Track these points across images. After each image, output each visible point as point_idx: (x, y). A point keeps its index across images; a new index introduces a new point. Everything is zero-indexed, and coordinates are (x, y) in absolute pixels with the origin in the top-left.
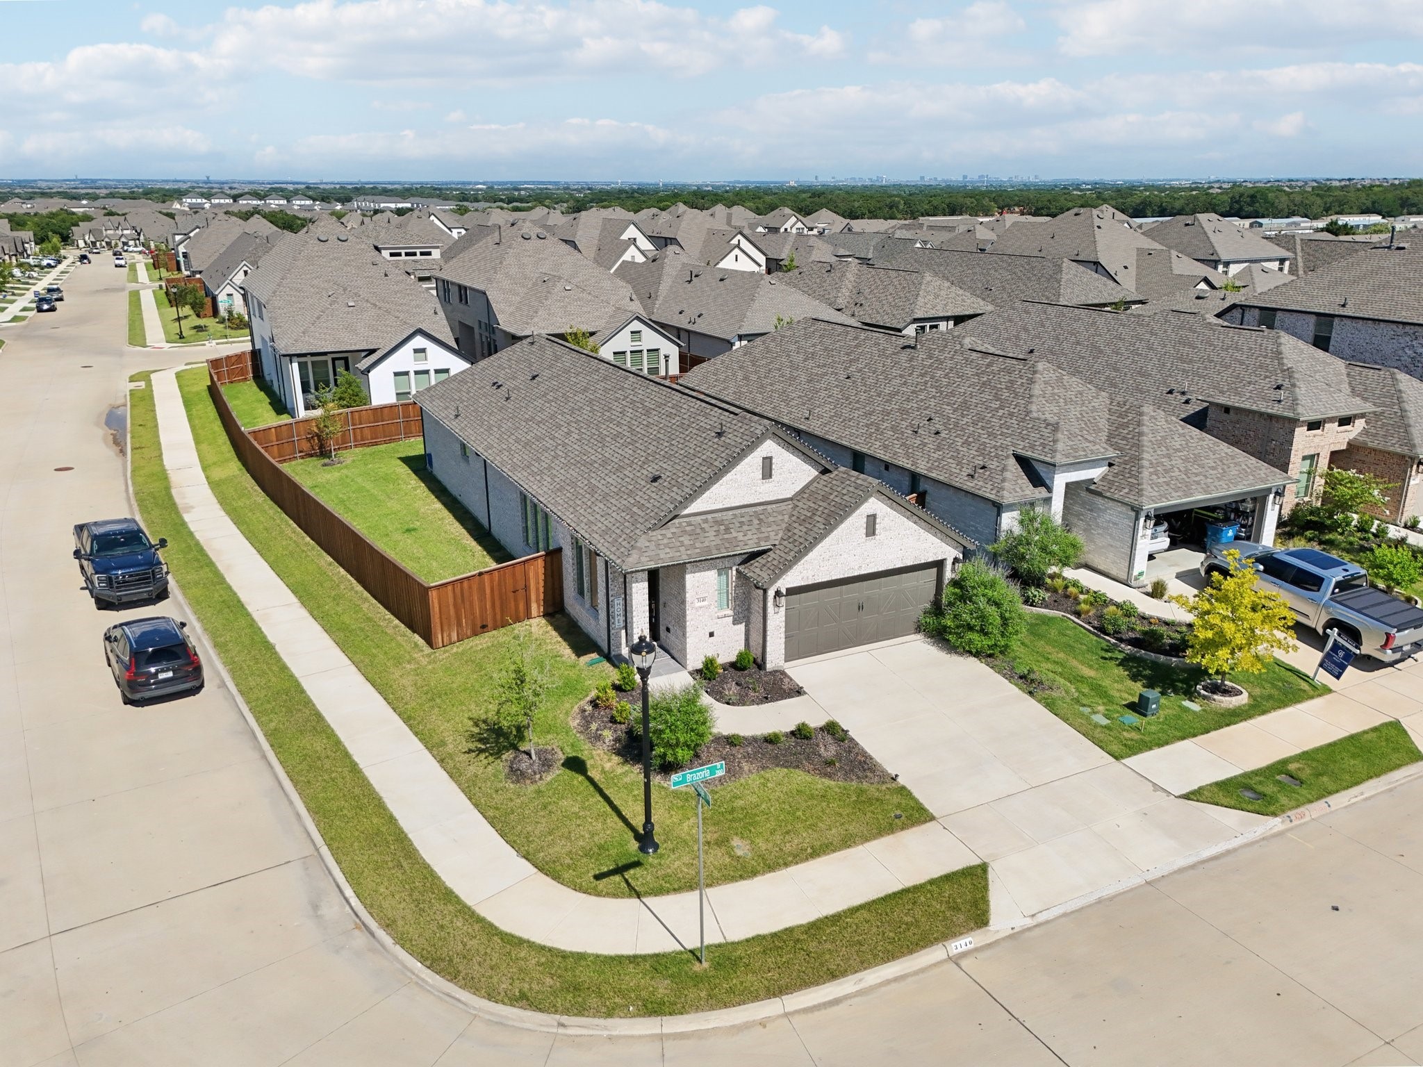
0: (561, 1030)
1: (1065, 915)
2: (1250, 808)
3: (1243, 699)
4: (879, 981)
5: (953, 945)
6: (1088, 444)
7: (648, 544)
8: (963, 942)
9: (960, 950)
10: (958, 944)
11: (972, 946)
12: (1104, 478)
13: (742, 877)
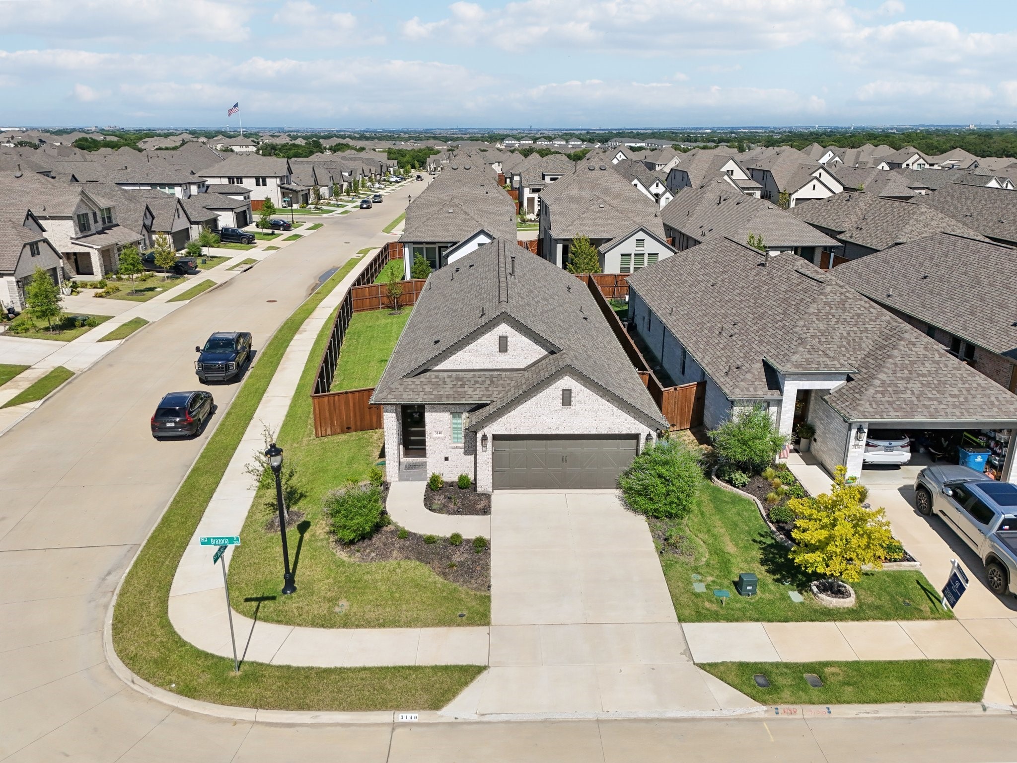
0: (132, 685)
1: (507, 722)
2: (749, 690)
3: (849, 602)
4: (331, 721)
5: (401, 715)
6: (825, 359)
7: (399, 386)
8: (409, 715)
9: (404, 720)
10: (405, 715)
11: (416, 720)
12: (839, 391)
13: (323, 626)
